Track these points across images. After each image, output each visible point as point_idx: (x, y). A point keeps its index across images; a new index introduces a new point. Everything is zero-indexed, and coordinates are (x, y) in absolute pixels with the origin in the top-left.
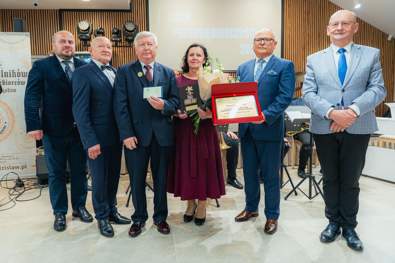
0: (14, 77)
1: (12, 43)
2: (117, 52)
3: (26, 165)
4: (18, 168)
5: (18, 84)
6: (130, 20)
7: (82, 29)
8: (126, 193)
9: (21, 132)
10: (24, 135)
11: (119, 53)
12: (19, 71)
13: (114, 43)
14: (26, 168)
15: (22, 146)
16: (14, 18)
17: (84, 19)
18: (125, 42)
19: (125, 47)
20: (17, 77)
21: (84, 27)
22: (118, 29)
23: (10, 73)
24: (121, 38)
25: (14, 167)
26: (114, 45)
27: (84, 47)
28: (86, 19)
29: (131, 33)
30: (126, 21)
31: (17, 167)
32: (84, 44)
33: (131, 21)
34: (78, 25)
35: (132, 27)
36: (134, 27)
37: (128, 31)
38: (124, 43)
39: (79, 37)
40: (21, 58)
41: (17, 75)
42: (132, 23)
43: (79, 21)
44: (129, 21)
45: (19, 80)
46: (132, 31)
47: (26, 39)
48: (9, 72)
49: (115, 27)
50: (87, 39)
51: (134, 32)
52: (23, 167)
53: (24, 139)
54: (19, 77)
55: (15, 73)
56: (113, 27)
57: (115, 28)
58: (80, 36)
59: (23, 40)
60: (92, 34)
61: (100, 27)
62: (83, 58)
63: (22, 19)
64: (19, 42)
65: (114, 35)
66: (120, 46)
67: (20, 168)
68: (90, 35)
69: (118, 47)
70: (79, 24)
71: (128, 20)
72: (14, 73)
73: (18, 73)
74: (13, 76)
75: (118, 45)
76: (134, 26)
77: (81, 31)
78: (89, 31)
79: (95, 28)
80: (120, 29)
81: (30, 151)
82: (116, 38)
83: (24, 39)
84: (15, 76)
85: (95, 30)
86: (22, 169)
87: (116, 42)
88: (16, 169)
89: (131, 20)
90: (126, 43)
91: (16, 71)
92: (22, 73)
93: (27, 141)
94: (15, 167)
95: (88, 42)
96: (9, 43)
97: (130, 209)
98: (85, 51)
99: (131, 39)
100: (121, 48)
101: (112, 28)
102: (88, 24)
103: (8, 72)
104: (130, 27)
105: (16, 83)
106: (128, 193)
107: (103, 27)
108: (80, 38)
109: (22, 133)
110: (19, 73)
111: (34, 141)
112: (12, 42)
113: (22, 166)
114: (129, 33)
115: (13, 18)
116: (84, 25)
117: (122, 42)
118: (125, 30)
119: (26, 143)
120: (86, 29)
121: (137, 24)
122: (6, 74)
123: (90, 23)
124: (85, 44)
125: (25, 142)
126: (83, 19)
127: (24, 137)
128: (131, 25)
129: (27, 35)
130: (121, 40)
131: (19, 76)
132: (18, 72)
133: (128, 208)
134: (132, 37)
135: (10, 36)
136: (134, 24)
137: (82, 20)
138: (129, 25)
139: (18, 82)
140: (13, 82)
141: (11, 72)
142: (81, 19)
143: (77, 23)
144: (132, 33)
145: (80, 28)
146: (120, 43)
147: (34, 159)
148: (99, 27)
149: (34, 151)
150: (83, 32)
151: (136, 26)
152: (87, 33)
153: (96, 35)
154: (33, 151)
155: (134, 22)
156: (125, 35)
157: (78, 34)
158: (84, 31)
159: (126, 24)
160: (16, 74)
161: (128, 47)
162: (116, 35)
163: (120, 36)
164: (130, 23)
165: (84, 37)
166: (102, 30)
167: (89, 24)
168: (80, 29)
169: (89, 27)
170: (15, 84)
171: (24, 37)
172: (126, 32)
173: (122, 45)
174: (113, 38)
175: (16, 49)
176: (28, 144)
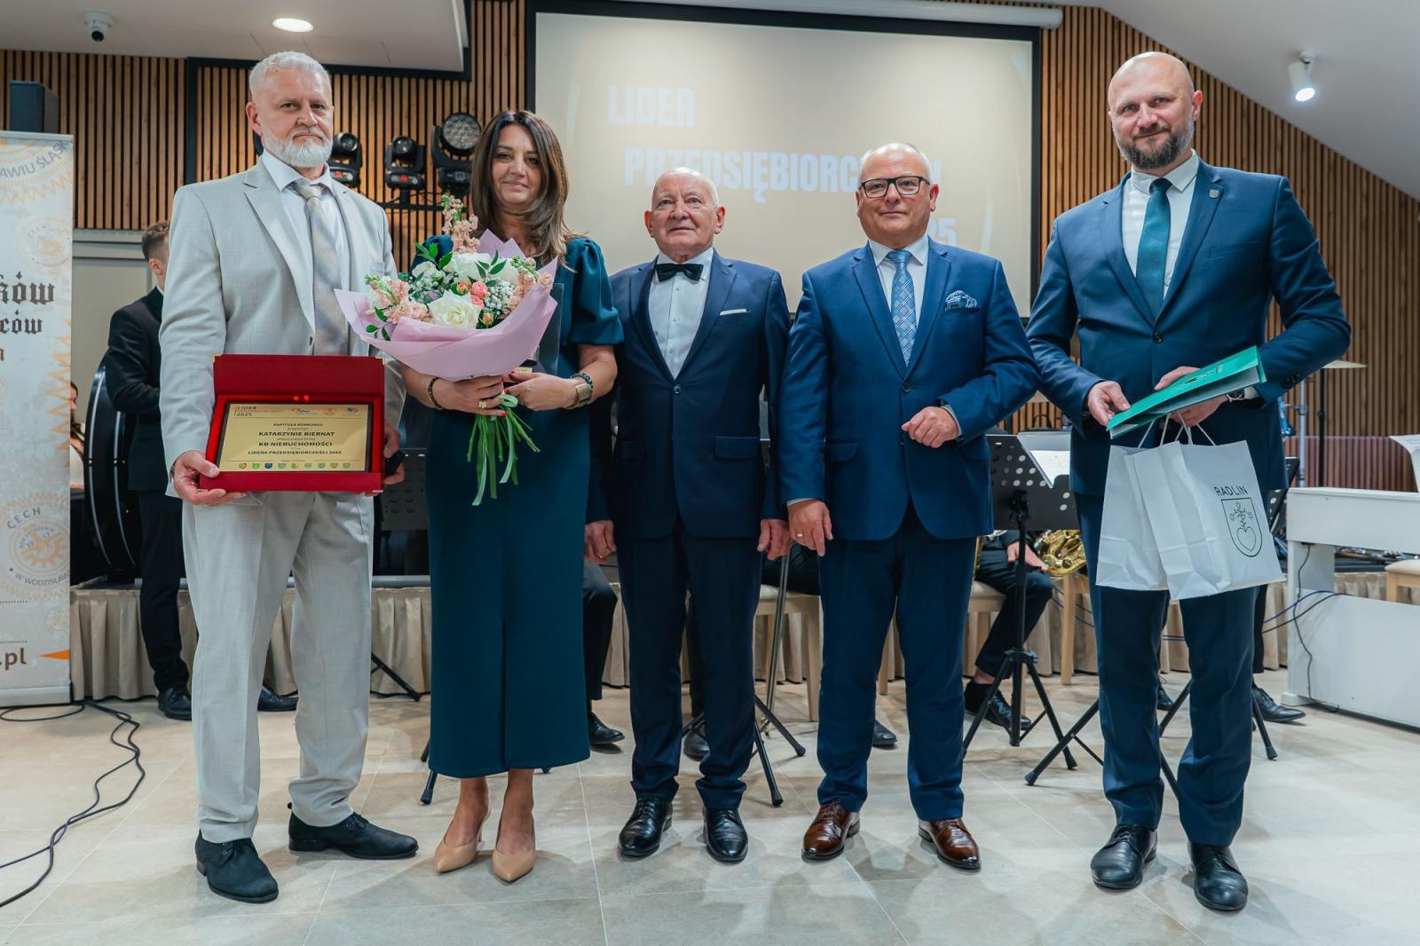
3: (22, 650)
5: (14, 330)
6: (464, 110)
9: (12, 519)
10: (25, 529)
11: (413, 230)
12: (22, 280)
13: (397, 193)
14: (23, 662)
15: (13, 574)
16: (14, 79)
18: (439, 189)
20: (10, 301)
22: (415, 140)
24: (423, 177)
26: (397, 202)
30: (446, 115)
33: (467, 114)
35: (469, 135)
37: (453, 150)
38: (434, 194)
40: (33, 231)
41: (10, 296)
42: (469, 123)
44: (460, 113)
45: (17, 313)
47: (56, 158)
49: (401, 133)
52: (11, 659)
53: (21, 547)
54: (18, 302)
55: (6, 286)
56: (397, 135)
57: (401, 139)
59: (44, 163)
61: (346, 130)
64: (31, 169)
65: (398, 162)
66: (417, 208)
69: (410, 208)
71: (456, 110)
73: (15, 288)
75: (413, 201)
80: (422, 142)
81: (45, 595)
82: (404, 174)
83: (49, 160)
84: (6, 300)
86: (7, 668)
87: (404, 191)
89: (465, 112)
91: (10, 280)
92: (33, 287)
93: (35, 552)
99: (462, 180)
100: (421, 213)
101: (392, 137)
104: (463, 135)
105: (7, 327)
107: (355, 133)
109: (14, 522)
111: (60, 558)
113: (7, 656)
114: (455, 158)
117: (426, 193)
118: (440, 145)
119: (30, 561)
125: (26, 559)
127: (24, 540)
128: (466, 129)
129: (62, 145)
130: (423, 185)
131: (19, 297)
132: (17, 281)
136: (476, 125)
138: (459, 128)
139: (14, 322)
146: (420, 196)
147: (56, 627)
148: (341, 130)
149: (60, 596)
154: (56, 593)
155: (475, 118)
156: (442, 167)
159: (448, 123)
160: (10, 290)
162: (404, 165)
163: (419, 167)
164: (463, 120)
166: (350, 142)
171: (50, 153)
172: (446, 155)
173: (426, 203)
174: (391, 174)
175: (15, 195)
176: (39, 565)
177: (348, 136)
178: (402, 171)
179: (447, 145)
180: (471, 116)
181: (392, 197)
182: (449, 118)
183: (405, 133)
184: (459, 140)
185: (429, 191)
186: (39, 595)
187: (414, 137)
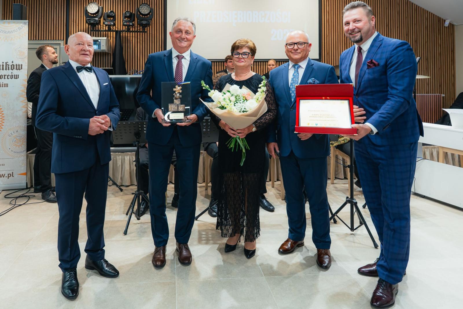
1: (8, 33)
2: (129, 38)
3: (13, 173)
4: (3, 177)
5: (11, 78)
6: (146, 3)
7: (90, 12)
9: (10, 134)
10: (14, 137)
11: (131, 38)
13: (126, 27)
14: (13, 176)
15: (10, 150)
17: (93, 1)
18: (139, 26)
19: (139, 32)
21: (92, 10)
23: (3, 65)
24: (134, 22)
26: (126, 30)
27: (92, 32)
28: (96, 2)
29: (146, 17)
31: (2, 175)
32: (92, 29)
33: (147, 4)
34: (86, 8)
35: (147, 10)
37: (143, 15)
38: (137, 27)
39: (87, 22)
40: (17, 49)
42: (147, 6)
43: (89, 4)
44: (145, 3)
45: (12, 73)
46: (146, 14)
47: (23, 27)
48: (1, 64)
49: (128, 10)
50: (95, 23)
51: (150, 15)
52: (9, 175)
53: (13, 142)
54: (12, 70)
55: (9, 65)
57: (127, 12)
58: (89, 20)
60: (102, 18)
61: (112, 10)
67: (6, 177)
68: (99, 19)
69: (130, 32)
71: (143, 3)
72: (7, 66)
74: (6, 69)
75: (131, 30)
76: (149, 9)
77: (90, 15)
78: (98, 14)
79: (106, 11)
80: (133, 12)
83: (21, 28)
84: (9, 69)
85: (105, 13)
86: (8, 178)
87: (128, 27)
88: (1, 177)
91: (10, 63)
92: (16, 65)
93: (16, 143)
95: (97, 26)
99: (145, 23)
100: (134, 33)
101: (125, 11)
104: (145, 10)
105: (9, 77)
107: (114, 11)
108: (89, 22)
110: (13, 66)
111: (24, 145)
112: (9, 31)
113: (8, 174)
114: (143, 17)
116: (94, 8)
117: (135, 27)
118: (139, 13)
119: (15, 146)
120: (95, 12)
121: (153, 8)
123: (101, 6)
127: (13, 140)
128: (146, 8)
130: (133, 25)
131: (13, 68)
132: (12, 63)
134: (146, 21)
135: (7, 25)
136: (149, 7)
137: (91, 2)
138: (144, 8)
139: (11, 76)
140: (6, 75)
143: (86, 6)
145: (88, 11)
146: (133, 28)
147: (22, 166)
148: (110, 10)
149: (24, 156)
151: (151, 9)
152: (95, 17)
153: (105, 19)
154: (22, 156)
155: (149, 5)
156: (139, 20)
157: (86, 18)
158: (93, 14)
159: (141, 6)
161: (142, 32)
162: (128, 19)
163: (132, 20)
164: (145, 6)
165: (92, 21)
166: (112, 13)
167: (99, 7)
168: (89, 13)
169: (98, 11)
170: (7, 78)
172: (141, 17)
173: (135, 30)
174: (125, 22)
175: (12, 38)
176: (17, 147)
177: (111, 12)
178: (128, 21)
179: (141, 13)
180: (148, 5)
182: (141, 5)
183: (129, 10)
184: (144, 12)
186: (18, 156)
187: (131, 11)
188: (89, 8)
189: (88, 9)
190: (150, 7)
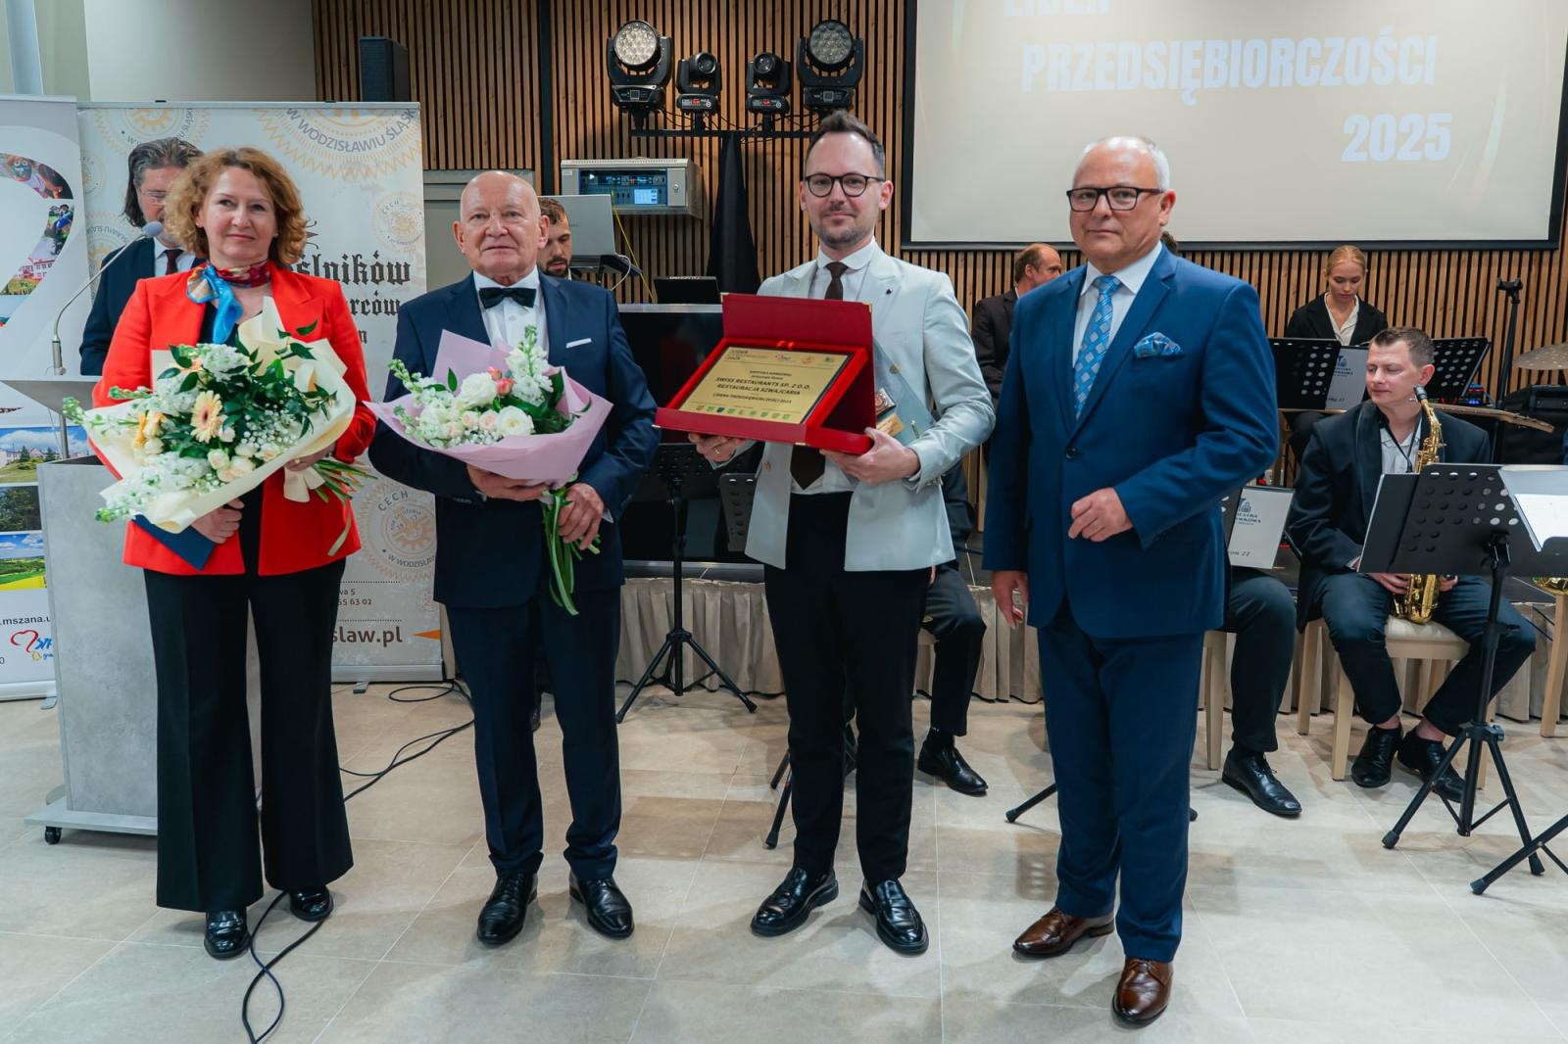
0: (360, 283)
1: (354, 149)
2: (770, 158)
3: (398, 628)
4: (370, 640)
5: (374, 312)
6: (834, 17)
7: (627, 61)
8: (774, 786)
9: (382, 501)
10: (394, 512)
11: (778, 158)
12: (380, 260)
13: (760, 116)
14: (399, 640)
15: (386, 555)
16: (364, 35)
17: (637, 17)
18: (806, 112)
20: (369, 282)
21: (634, 51)
22: (780, 56)
23: (345, 266)
24: (788, 98)
25: (357, 634)
26: (760, 129)
27: (634, 139)
28: (646, 20)
29: (834, 74)
30: (815, 22)
31: (367, 633)
32: (633, 128)
33: (838, 21)
34: (611, 45)
35: (839, 46)
36: (847, 47)
37: (822, 66)
38: (801, 116)
39: (613, 98)
40: (387, 207)
41: (369, 276)
42: (838, 32)
43: (619, 28)
44: (830, 20)
45: (376, 294)
46: (838, 64)
47: (404, 128)
48: (340, 262)
49: (764, 48)
50: (646, 104)
51: (848, 67)
52: (388, 636)
53: (392, 529)
54: (377, 282)
55: (364, 266)
56: (760, 51)
57: (764, 55)
58: (620, 91)
59: (393, 134)
60: (671, 81)
61: (705, 50)
62: (631, 185)
63: (396, 40)
64: (381, 141)
65: (761, 83)
66: (783, 135)
67: (379, 640)
68: (658, 86)
69: (775, 135)
70: (618, 40)
71: (825, 17)
72: (360, 269)
73: (373, 268)
74: (356, 280)
75: (778, 127)
76: (849, 42)
77: (625, 70)
78: (656, 68)
79: (682, 57)
80: (787, 59)
81: (416, 576)
82: (767, 97)
83: (398, 130)
84: (365, 281)
85: (680, 62)
86: (385, 645)
87: (767, 116)
88: (363, 640)
89: (836, 19)
90: (811, 116)
91: (369, 260)
92: (390, 266)
93: (405, 535)
94: (360, 633)
95: (652, 115)
96: (345, 145)
97: (778, 859)
98: (639, 154)
99: (832, 100)
100: (788, 141)
101: (755, 53)
102: (654, 40)
103: (336, 263)
104: (832, 46)
105: (367, 308)
106: (781, 786)
107: (715, 54)
108: (621, 101)
109: (385, 505)
110: (377, 268)
111: (429, 539)
112: (355, 143)
113: (385, 633)
114: (825, 74)
115: (361, 37)
116: (639, 44)
117: (792, 116)
118: (807, 60)
119: (400, 543)
120: (643, 61)
121: (862, 36)
122: (331, 269)
123: (664, 35)
124: (639, 124)
125: (397, 540)
126: (633, 17)
127: (394, 522)
128: (835, 39)
129: (409, 113)
130: (787, 108)
131: (377, 278)
132: (374, 261)
133: (772, 852)
134: (834, 91)
135: (348, 119)
136: (846, 34)
137: (629, 22)
138: (828, 39)
139: (374, 303)
140: (357, 301)
141: (350, 262)
142: (628, 20)
143: (610, 35)
144: (839, 74)
145: (621, 56)
146: (786, 120)
147: (427, 607)
148: (700, 51)
150: (633, 73)
151: (856, 43)
152: (647, 79)
153: (683, 85)
154: (426, 575)
155: (847, 27)
156: (808, 86)
157: (611, 83)
158: (638, 68)
159: (815, 33)
160: (368, 270)
162: (768, 86)
163: (783, 86)
164: (831, 30)
165: (635, 95)
166: (708, 63)
167: (658, 39)
168: (621, 62)
169: (657, 54)
170: (364, 312)
171: (398, 122)
172: (814, 74)
173: (792, 128)
174: (753, 98)
175: (368, 169)
176: (409, 547)
178: (767, 92)
179: (814, 61)
180: (843, 25)
181: (755, 123)
182: (817, 26)
183: (769, 50)
184: (828, 54)
185: (795, 114)
186: (411, 576)
187: (778, 53)
188: (623, 45)
189: (618, 47)
190: (851, 36)
